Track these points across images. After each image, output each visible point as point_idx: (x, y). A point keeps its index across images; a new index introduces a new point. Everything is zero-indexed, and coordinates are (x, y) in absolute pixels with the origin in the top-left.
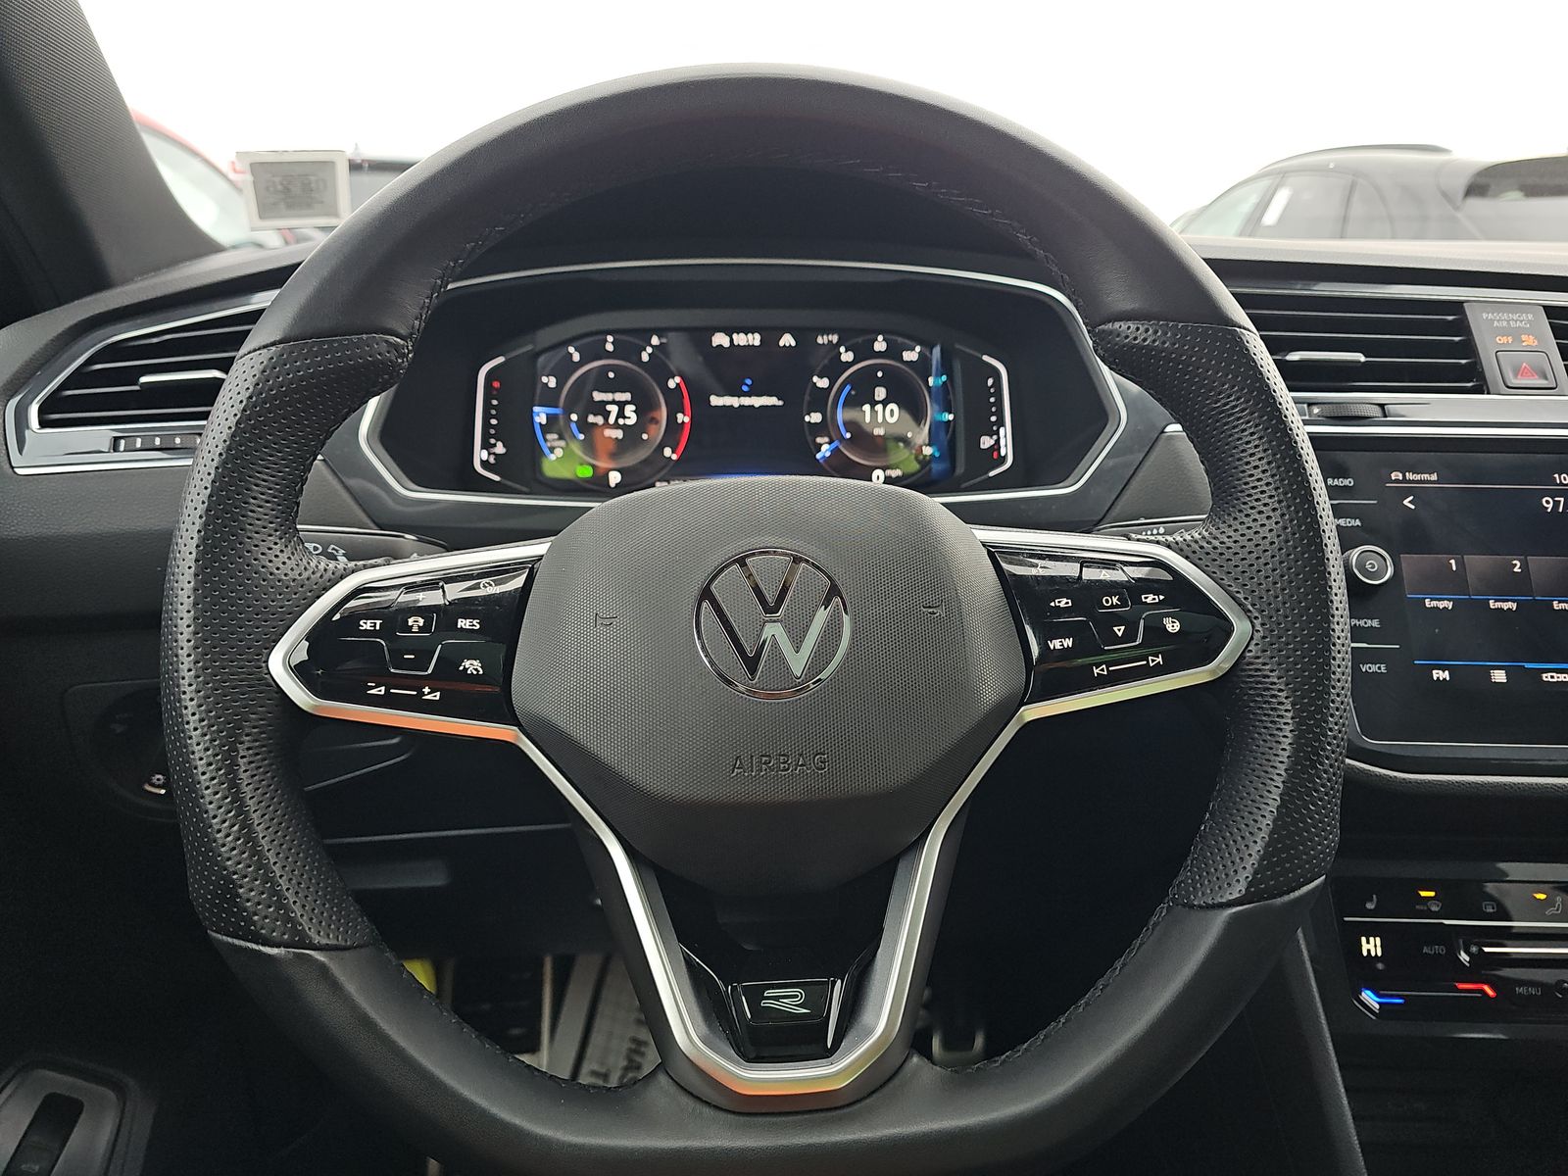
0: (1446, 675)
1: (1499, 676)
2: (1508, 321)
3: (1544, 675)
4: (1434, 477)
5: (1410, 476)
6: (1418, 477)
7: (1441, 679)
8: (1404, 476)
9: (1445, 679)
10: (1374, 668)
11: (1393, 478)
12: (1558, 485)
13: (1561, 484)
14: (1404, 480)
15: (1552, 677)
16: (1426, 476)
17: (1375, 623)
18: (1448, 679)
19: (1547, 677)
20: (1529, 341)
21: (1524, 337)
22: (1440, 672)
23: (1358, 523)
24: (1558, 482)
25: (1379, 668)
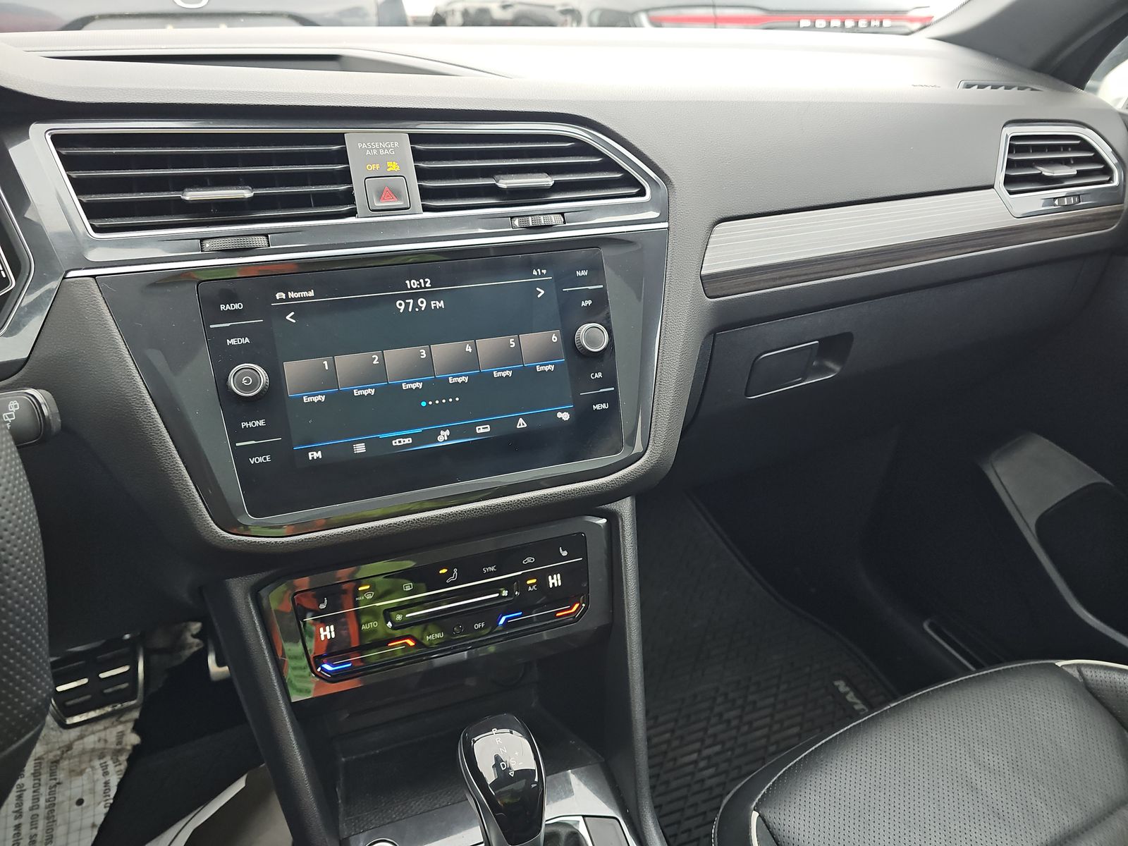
0: (319, 454)
1: (360, 448)
2: (378, 150)
3: (394, 442)
4: (311, 294)
5: (291, 295)
6: (298, 295)
7: (315, 458)
8: (287, 295)
9: (318, 458)
10: (261, 460)
11: (278, 298)
12: (409, 289)
13: (412, 289)
14: (287, 299)
15: (400, 442)
16: (305, 294)
17: (262, 423)
18: (320, 457)
19: (395, 443)
20: (393, 167)
21: (389, 164)
22: (315, 453)
23: (247, 340)
24: (409, 287)
25: (265, 459)
